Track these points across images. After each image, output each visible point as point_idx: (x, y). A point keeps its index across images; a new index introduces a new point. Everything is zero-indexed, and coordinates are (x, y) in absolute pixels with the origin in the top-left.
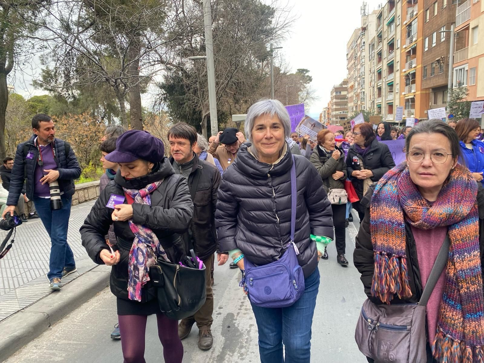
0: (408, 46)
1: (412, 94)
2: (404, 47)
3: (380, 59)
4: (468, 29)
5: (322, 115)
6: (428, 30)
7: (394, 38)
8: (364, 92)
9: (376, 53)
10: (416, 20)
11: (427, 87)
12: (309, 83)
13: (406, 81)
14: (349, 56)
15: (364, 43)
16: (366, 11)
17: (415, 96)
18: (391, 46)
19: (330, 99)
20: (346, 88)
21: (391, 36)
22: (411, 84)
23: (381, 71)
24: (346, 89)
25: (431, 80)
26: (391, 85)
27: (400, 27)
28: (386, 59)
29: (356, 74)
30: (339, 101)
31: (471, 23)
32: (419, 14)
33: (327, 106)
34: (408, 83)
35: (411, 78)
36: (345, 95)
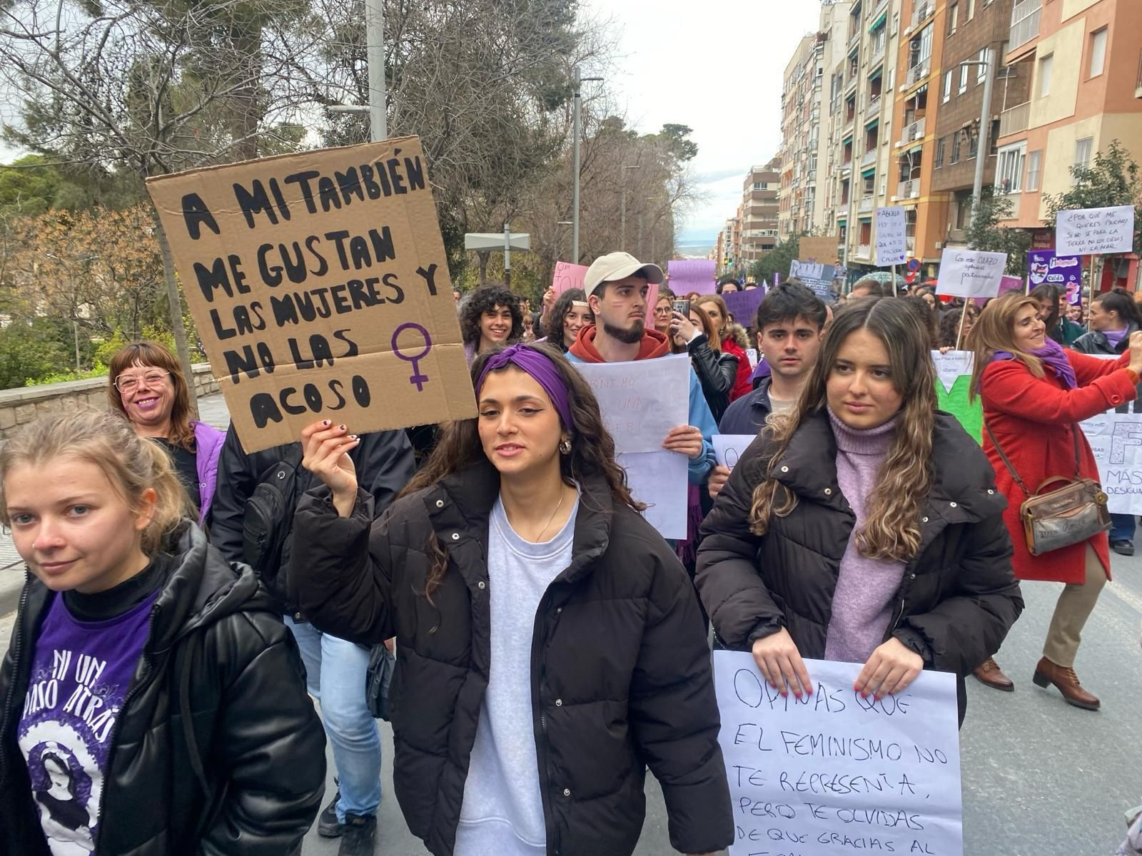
0: (909, 85)
1: (912, 202)
2: (902, 88)
3: (851, 114)
4: (1032, 58)
5: (724, 237)
6: (952, 55)
7: (882, 66)
8: (813, 189)
9: (844, 98)
10: (932, 25)
11: (943, 187)
12: (688, 159)
13: (902, 170)
14: (788, 99)
15: (821, 70)
17: (916, 206)
18: (876, 84)
19: (741, 201)
20: (777, 174)
21: (877, 61)
22: (912, 178)
23: (851, 143)
24: (775, 178)
25: (952, 173)
26: (869, 177)
27: (896, 39)
28: (863, 114)
29: (800, 145)
30: (762, 205)
31: (1039, 45)
32: (936, 14)
33: (734, 215)
34: (905, 174)
35: (911, 165)
36: (775, 192)
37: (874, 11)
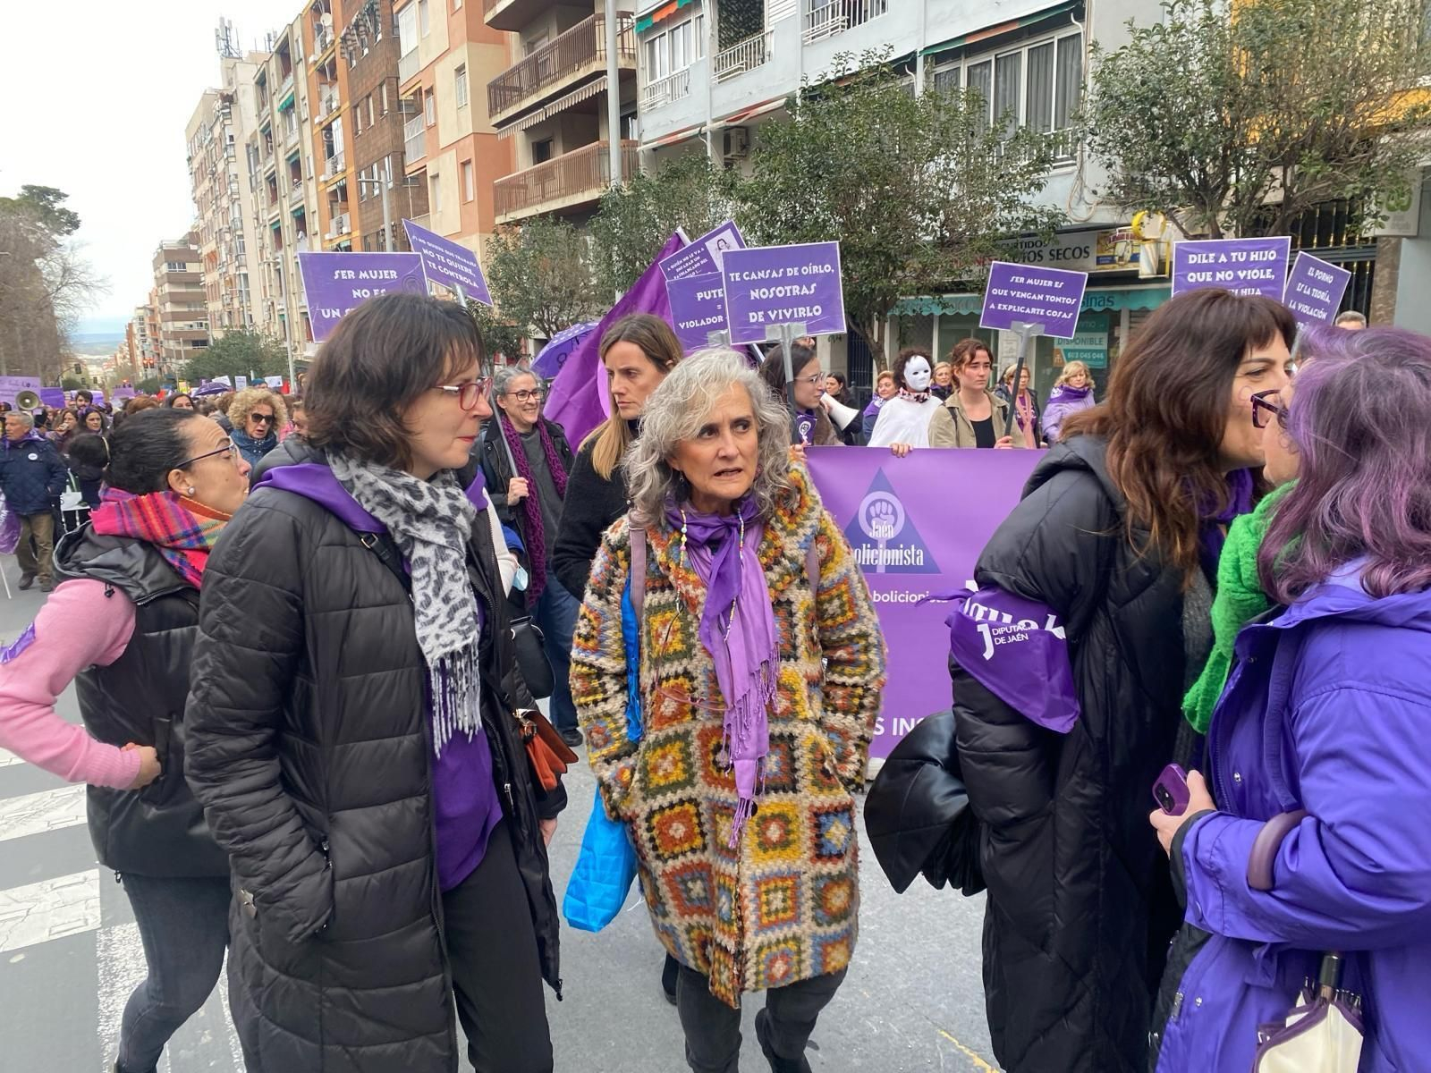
0: (328, 176)
2: (322, 178)
3: (274, 196)
5: (135, 329)
7: (298, 150)
8: (246, 276)
9: (263, 177)
10: (340, 121)
12: (68, 232)
14: (195, 165)
15: (232, 138)
16: (233, 44)
18: (295, 168)
20: (197, 253)
21: (292, 143)
23: (279, 228)
24: (195, 257)
27: (308, 125)
28: (288, 198)
29: (219, 224)
30: (183, 290)
32: (342, 109)
33: (145, 302)
36: (197, 275)
37: (280, 86)
